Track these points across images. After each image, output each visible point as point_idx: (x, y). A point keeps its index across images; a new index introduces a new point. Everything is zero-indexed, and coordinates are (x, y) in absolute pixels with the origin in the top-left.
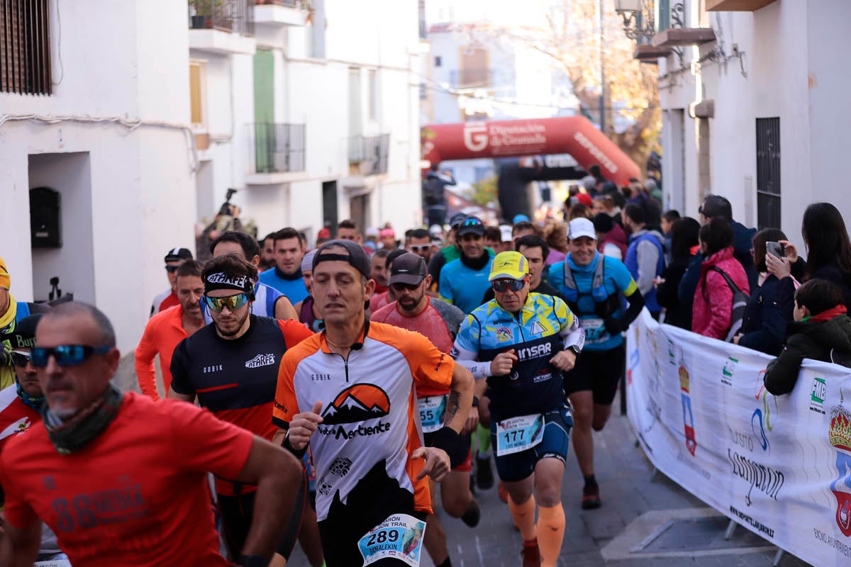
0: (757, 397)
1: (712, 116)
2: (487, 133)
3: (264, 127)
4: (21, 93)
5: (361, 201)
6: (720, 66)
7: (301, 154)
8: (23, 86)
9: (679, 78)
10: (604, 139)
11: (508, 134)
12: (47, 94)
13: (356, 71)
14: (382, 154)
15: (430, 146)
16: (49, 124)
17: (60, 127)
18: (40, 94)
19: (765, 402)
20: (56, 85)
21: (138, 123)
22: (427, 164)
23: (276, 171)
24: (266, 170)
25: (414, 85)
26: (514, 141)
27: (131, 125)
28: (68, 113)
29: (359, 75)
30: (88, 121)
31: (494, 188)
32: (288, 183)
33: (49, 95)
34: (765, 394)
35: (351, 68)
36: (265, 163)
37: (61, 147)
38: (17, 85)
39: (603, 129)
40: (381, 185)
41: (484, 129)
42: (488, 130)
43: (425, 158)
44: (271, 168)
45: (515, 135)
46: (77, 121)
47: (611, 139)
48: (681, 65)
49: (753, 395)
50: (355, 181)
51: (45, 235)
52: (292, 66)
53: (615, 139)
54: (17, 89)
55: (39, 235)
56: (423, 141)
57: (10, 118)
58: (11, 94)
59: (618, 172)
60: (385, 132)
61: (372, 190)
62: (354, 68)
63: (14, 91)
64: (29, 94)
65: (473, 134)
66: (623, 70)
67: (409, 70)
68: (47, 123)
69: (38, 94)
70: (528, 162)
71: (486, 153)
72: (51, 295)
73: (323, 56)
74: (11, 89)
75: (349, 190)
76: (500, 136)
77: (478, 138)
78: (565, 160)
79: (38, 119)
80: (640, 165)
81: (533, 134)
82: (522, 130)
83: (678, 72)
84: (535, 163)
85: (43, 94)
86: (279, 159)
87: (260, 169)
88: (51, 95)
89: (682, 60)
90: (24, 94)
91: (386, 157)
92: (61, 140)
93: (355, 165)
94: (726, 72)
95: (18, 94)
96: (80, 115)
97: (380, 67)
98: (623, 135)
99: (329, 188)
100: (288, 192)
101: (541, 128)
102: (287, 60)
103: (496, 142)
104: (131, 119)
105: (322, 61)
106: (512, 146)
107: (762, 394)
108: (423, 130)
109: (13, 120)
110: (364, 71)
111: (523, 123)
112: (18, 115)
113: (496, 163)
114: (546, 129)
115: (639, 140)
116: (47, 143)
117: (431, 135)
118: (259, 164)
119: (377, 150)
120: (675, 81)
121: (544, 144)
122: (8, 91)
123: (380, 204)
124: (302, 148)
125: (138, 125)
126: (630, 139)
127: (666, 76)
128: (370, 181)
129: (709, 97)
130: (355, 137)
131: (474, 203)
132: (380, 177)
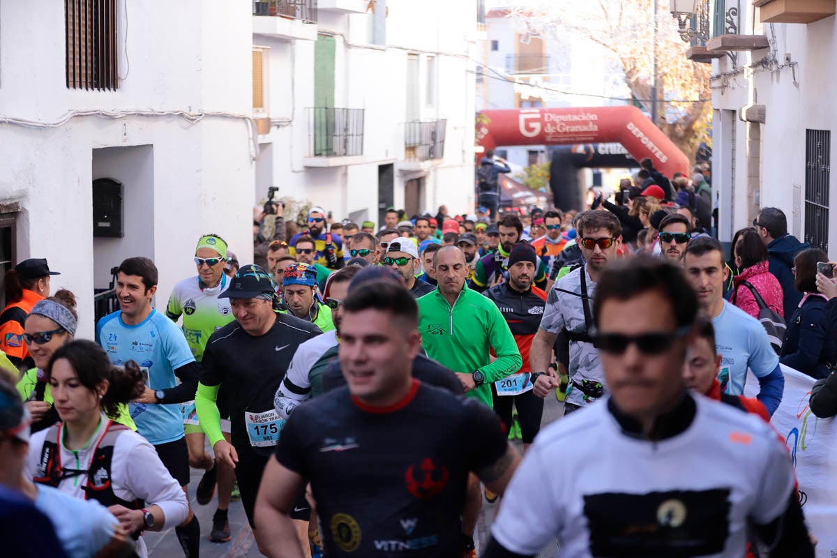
0: (799, 417)
1: (764, 123)
2: (541, 120)
3: (324, 110)
4: (87, 89)
5: (416, 184)
6: (772, 73)
7: (359, 138)
8: (89, 80)
9: (731, 80)
10: (655, 129)
11: (562, 121)
12: (112, 89)
13: (414, 57)
14: (438, 140)
15: (485, 131)
16: (114, 119)
17: (124, 122)
18: (106, 89)
19: (805, 422)
20: (122, 80)
21: (201, 115)
22: (481, 149)
23: (335, 155)
24: (324, 153)
25: (472, 72)
26: (567, 129)
27: (194, 118)
28: (132, 107)
29: (418, 60)
30: (152, 115)
31: (547, 173)
32: (346, 167)
33: (115, 90)
34: (808, 414)
35: (410, 54)
36: (324, 147)
37: (125, 140)
38: (83, 80)
39: (654, 119)
40: (435, 170)
41: (538, 116)
42: (543, 117)
43: (480, 143)
44: (330, 152)
45: (568, 123)
46: (142, 115)
47: (661, 129)
48: (734, 68)
49: (795, 414)
50: (412, 165)
51: (107, 225)
52: (352, 51)
53: (665, 129)
54: (84, 84)
55: (101, 224)
56: (478, 126)
57: (76, 114)
58: (78, 89)
59: (667, 161)
60: (441, 117)
61: (428, 173)
62: (413, 54)
63: (81, 87)
64: (96, 89)
65: (528, 121)
66: (676, 63)
67: (466, 56)
68: (111, 118)
69: (104, 90)
70: (580, 149)
71: (540, 139)
72: (112, 285)
73: (383, 43)
74: (77, 84)
75: (404, 173)
76: (554, 124)
77: (532, 125)
78: (615, 148)
79: (104, 115)
80: (690, 156)
81: (585, 123)
82: (576, 118)
83: (730, 75)
84: (587, 150)
85: (109, 89)
86: (337, 143)
87: (318, 153)
88: (117, 90)
89: (734, 63)
90: (90, 89)
91: (443, 141)
92: (125, 134)
93: (411, 149)
94: (778, 80)
95: (84, 89)
96: (144, 109)
97: (438, 54)
98: (674, 125)
99: (385, 171)
100: (345, 174)
101: (594, 117)
102: (348, 46)
103: (550, 129)
104: (195, 112)
105: (382, 47)
106: (565, 133)
107: (804, 414)
108: (478, 115)
109: (79, 116)
110: (423, 58)
111: (577, 111)
112: (83, 111)
113: (549, 149)
114: (598, 117)
115: (690, 132)
116: (112, 137)
117: (485, 122)
118: (318, 148)
119: (434, 135)
120: (728, 83)
121: (596, 132)
122: (74, 87)
123: (435, 187)
124: (360, 132)
125: (202, 117)
126: (680, 130)
127: (718, 77)
128: (426, 166)
129: (760, 103)
130: (413, 122)
131: (526, 187)
132: (436, 162)
